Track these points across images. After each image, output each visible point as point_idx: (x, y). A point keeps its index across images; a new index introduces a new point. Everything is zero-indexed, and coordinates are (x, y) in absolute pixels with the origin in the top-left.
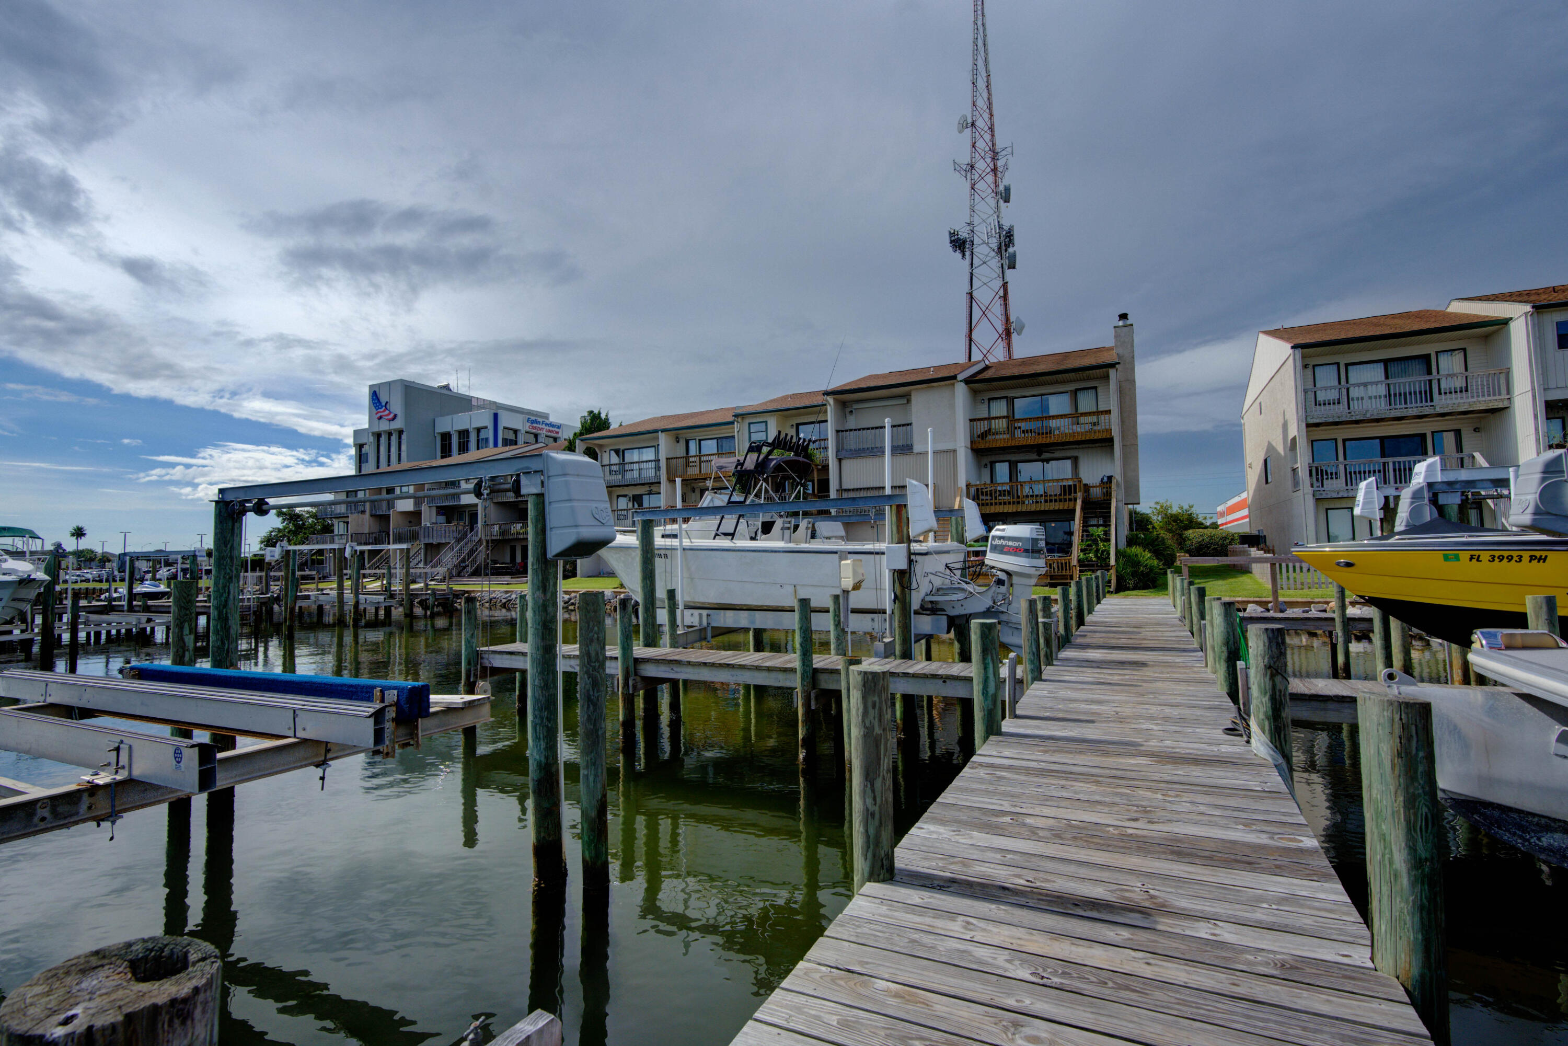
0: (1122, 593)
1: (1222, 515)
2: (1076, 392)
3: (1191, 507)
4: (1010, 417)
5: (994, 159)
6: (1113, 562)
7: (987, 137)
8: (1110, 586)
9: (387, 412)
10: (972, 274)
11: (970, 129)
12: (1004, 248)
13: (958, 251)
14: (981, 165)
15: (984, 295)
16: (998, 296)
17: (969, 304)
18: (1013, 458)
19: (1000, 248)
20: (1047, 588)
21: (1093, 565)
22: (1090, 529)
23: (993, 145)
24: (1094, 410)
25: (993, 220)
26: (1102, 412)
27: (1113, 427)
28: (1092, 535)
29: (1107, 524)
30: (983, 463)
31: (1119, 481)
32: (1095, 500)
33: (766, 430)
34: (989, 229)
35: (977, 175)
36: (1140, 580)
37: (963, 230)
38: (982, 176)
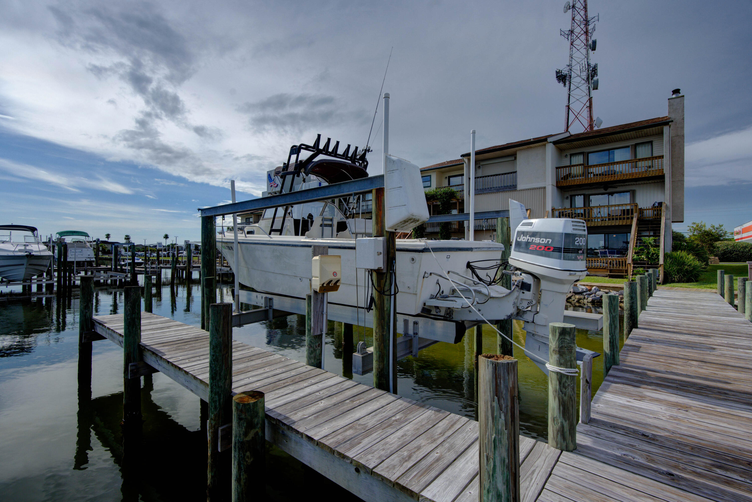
0: (668, 285)
1: (738, 233)
2: (636, 146)
3: (721, 226)
4: (586, 165)
5: (587, 25)
6: (661, 262)
7: (582, 13)
8: (658, 279)
10: (569, 95)
11: (571, 10)
12: (590, 78)
13: (561, 82)
14: (577, 30)
15: (576, 107)
16: (585, 106)
17: (567, 112)
18: (587, 192)
19: (588, 78)
20: (607, 278)
21: (645, 264)
22: (643, 238)
23: (586, 17)
24: (650, 156)
25: (584, 62)
26: (656, 158)
27: (664, 168)
28: (645, 243)
29: (657, 235)
30: (565, 197)
31: (668, 207)
32: (648, 219)
33: (430, 181)
34: (581, 67)
35: (575, 36)
36: (684, 275)
37: (565, 70)
38: (578, 36)
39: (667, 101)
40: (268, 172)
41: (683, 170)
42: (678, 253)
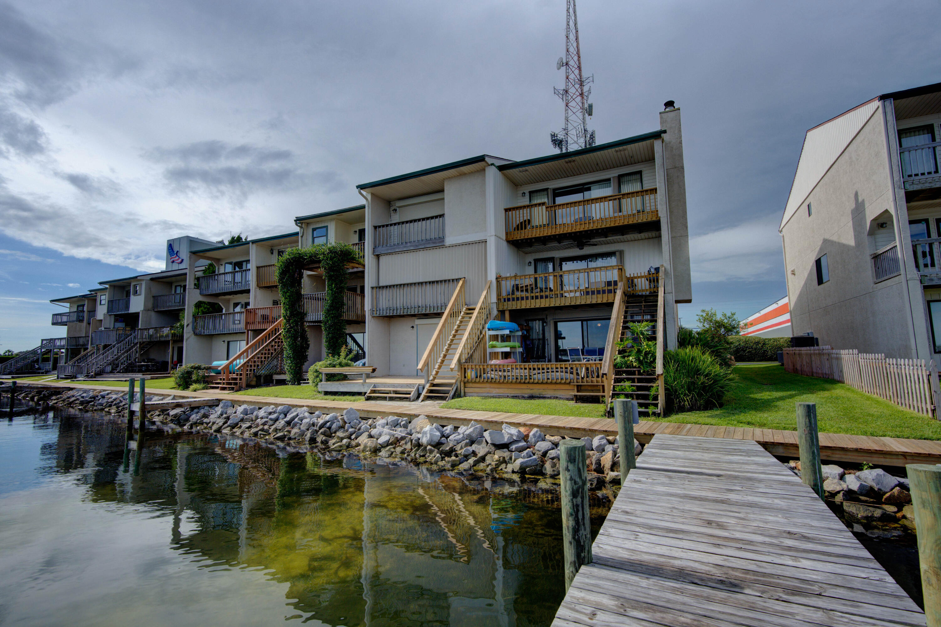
2: (619, 179)
3: (733, 314)
5: (581, 84)
6: (660, 369)
7: (577, 72)
8: (656, 405)
9: (177, 258)
11: (565, 67)
13: (557, 147)
14: (572, 90)
18: (557, 254)
21: (633, 373)
22: (631, 325)
23: (581, 76)
24: (639, 189)
25: (581, 127)
26: (647, 192)
27: (659, 208)
28: (633, 333)
29: (654, 320)
30: (527, 262)
31: (668, 273)
32: (640, 294)
33: (326, 235)
34: (578, 132)
35: (570, 97)
36: (700, 395)
37: (561, 133)
38: (574, 97)
39: (659, 115)
40: (168, 241)
41: (686, 219)
42: (688, 350)
